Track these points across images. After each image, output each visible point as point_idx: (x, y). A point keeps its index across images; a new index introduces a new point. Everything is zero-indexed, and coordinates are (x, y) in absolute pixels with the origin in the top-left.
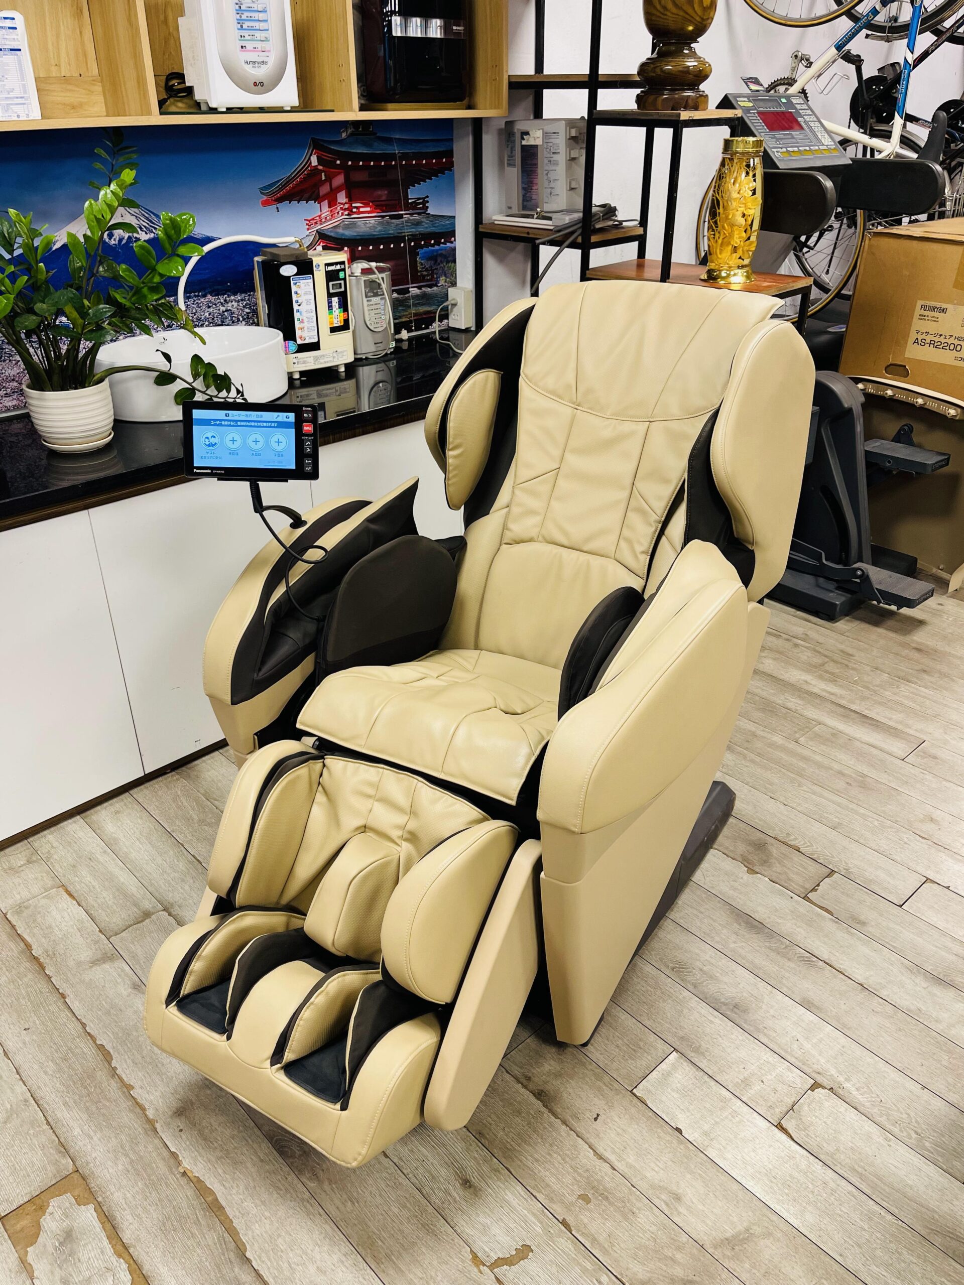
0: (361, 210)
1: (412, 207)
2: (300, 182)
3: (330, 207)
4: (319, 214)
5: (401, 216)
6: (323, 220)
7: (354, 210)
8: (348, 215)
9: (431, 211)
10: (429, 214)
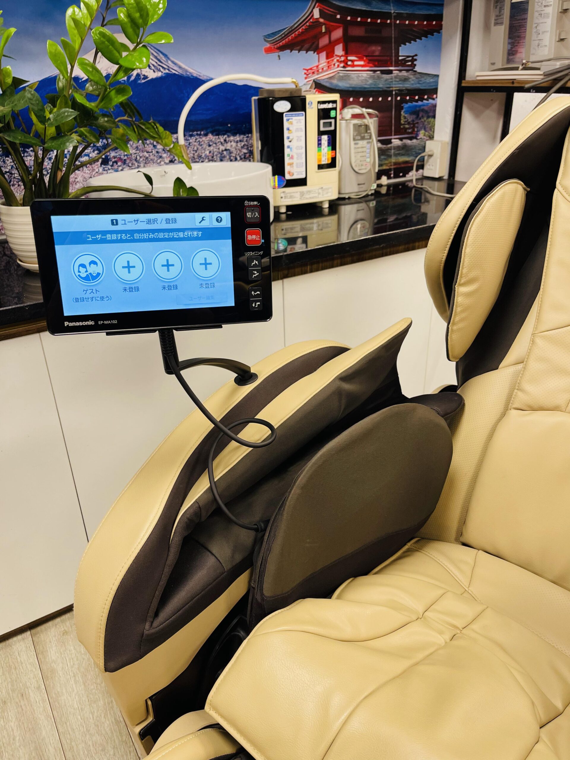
0: (356, 63)
1: (401, 63)
2: (302, 32)
3: (327, 58)
4: (317, 64)
5: (390, 72)
6: (320, 71)
7: (349, 63)
8: (344, 67)
9: (417, 69)
10: (415, 71)
